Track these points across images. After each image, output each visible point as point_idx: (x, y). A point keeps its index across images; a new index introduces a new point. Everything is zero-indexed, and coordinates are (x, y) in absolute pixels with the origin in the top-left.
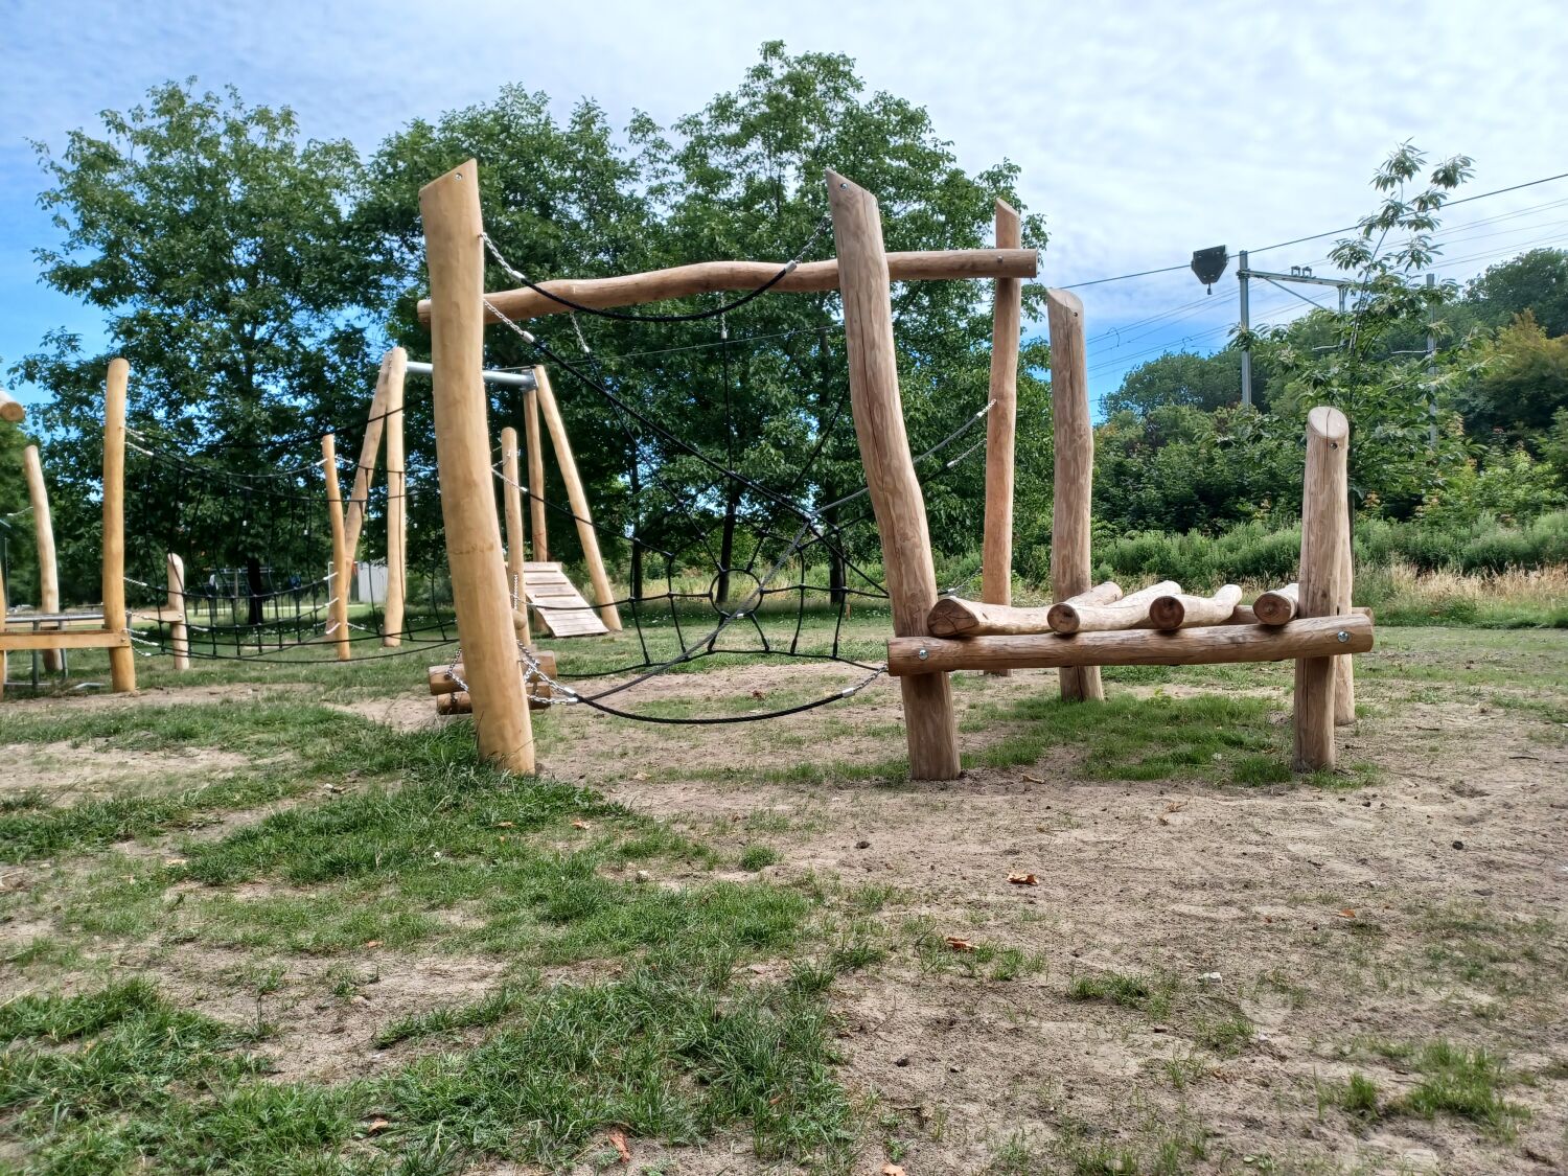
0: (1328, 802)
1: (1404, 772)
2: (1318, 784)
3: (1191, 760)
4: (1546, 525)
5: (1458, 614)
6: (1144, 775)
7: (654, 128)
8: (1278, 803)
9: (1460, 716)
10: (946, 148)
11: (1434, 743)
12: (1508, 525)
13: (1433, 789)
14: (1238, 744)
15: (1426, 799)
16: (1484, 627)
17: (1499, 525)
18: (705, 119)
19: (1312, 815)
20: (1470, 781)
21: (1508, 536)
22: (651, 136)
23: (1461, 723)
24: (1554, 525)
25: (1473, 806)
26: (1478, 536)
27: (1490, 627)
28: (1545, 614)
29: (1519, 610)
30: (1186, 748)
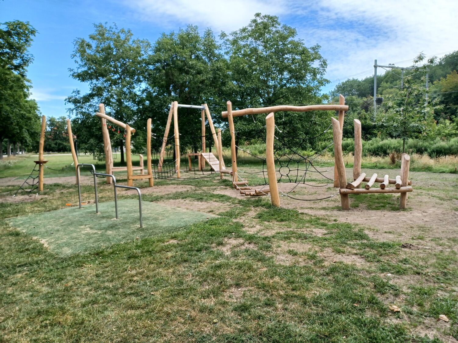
0: (405, 213)
1: (416, 209)
2: (403, 211)
3: (383, 207)
4: (453, 141)
5: (428, 169)
6: (377, 209)
7: (226, 36)
8: (399, 214)
9: (425, 199)
10: (302, 41)
11: (421, 204)
12: (443, 140)
13: (420, 212)
14: (390, 204)
15: (419, 213)
16: (434, 172)
17: (441, 141)
18: (238, 32)
19: (404, 215)
20: (426, 210)
21: (443, 144)
22: (225, 38)
23: (426, 200)
24: (455, 142)
25: (425, 214)
26: (435, 144)
27: (435, 172)
28: (448, 169)
29: (442, 168)
30: (382, 205)
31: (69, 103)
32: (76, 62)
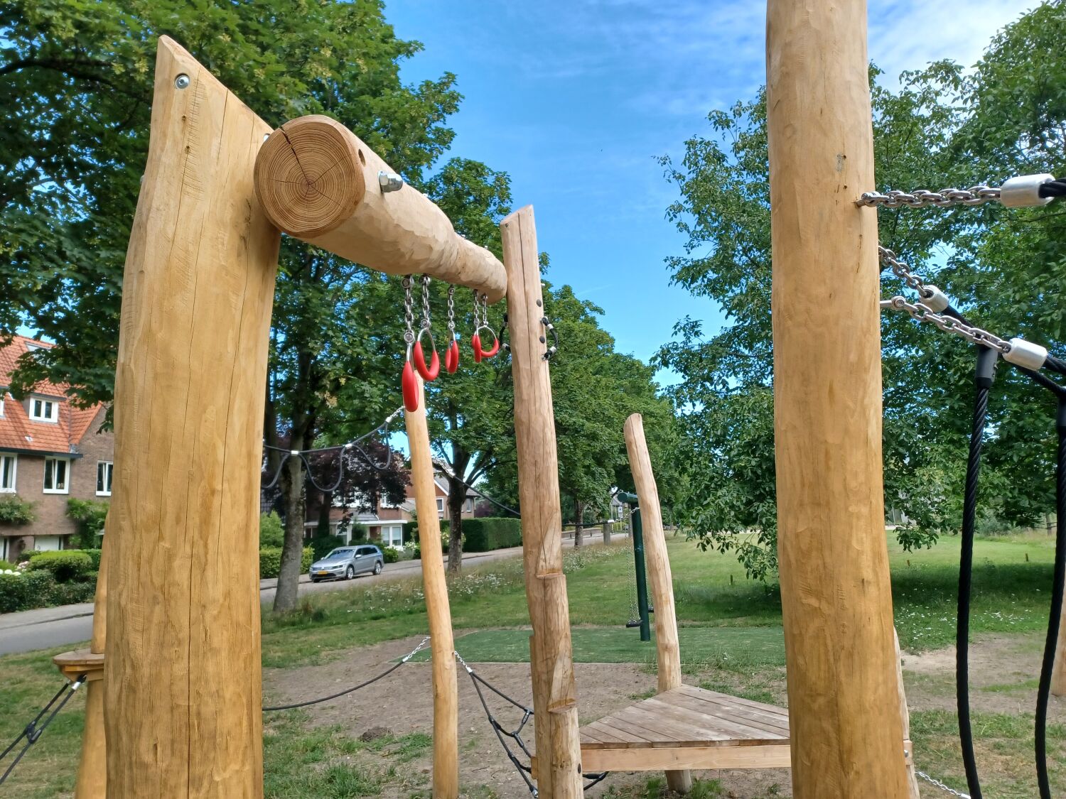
31: (664, 368)
32: (683, 227)
